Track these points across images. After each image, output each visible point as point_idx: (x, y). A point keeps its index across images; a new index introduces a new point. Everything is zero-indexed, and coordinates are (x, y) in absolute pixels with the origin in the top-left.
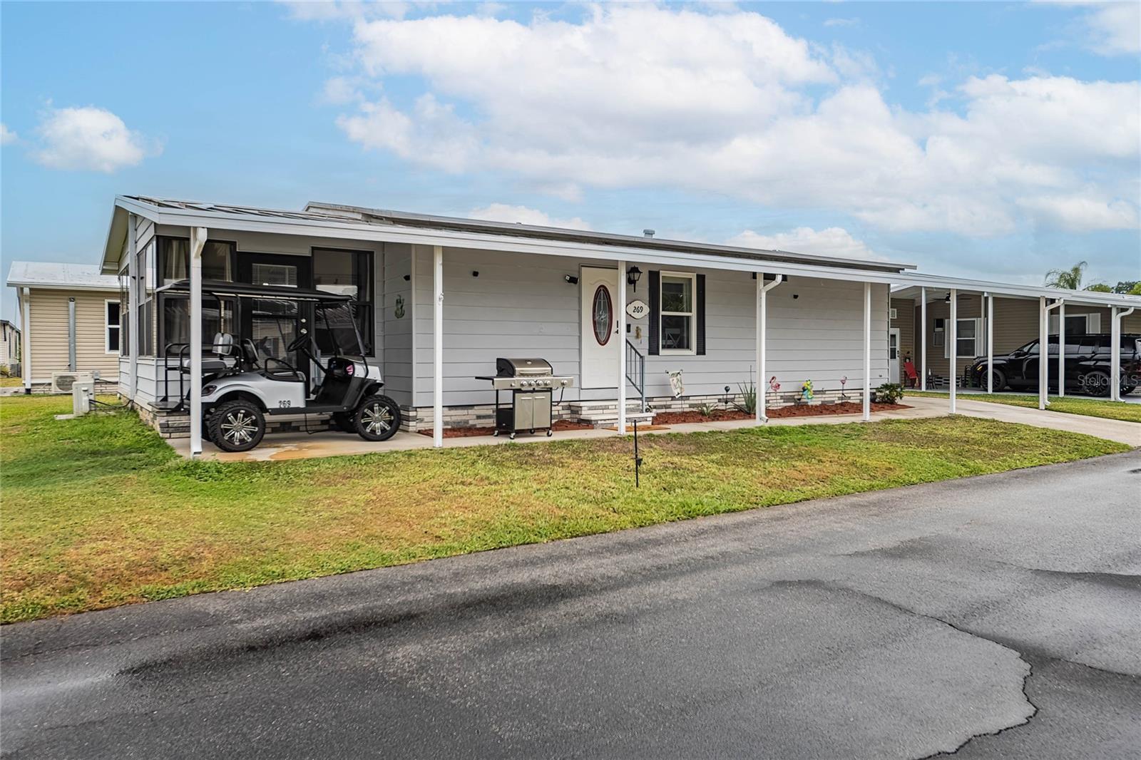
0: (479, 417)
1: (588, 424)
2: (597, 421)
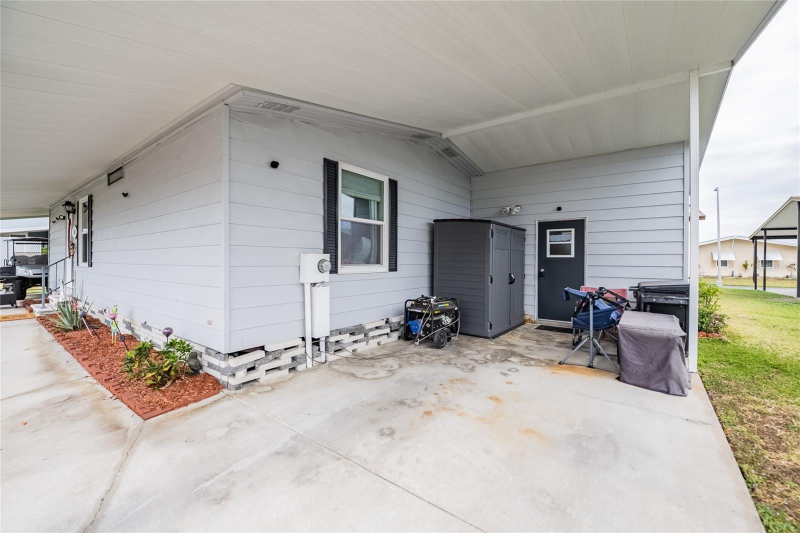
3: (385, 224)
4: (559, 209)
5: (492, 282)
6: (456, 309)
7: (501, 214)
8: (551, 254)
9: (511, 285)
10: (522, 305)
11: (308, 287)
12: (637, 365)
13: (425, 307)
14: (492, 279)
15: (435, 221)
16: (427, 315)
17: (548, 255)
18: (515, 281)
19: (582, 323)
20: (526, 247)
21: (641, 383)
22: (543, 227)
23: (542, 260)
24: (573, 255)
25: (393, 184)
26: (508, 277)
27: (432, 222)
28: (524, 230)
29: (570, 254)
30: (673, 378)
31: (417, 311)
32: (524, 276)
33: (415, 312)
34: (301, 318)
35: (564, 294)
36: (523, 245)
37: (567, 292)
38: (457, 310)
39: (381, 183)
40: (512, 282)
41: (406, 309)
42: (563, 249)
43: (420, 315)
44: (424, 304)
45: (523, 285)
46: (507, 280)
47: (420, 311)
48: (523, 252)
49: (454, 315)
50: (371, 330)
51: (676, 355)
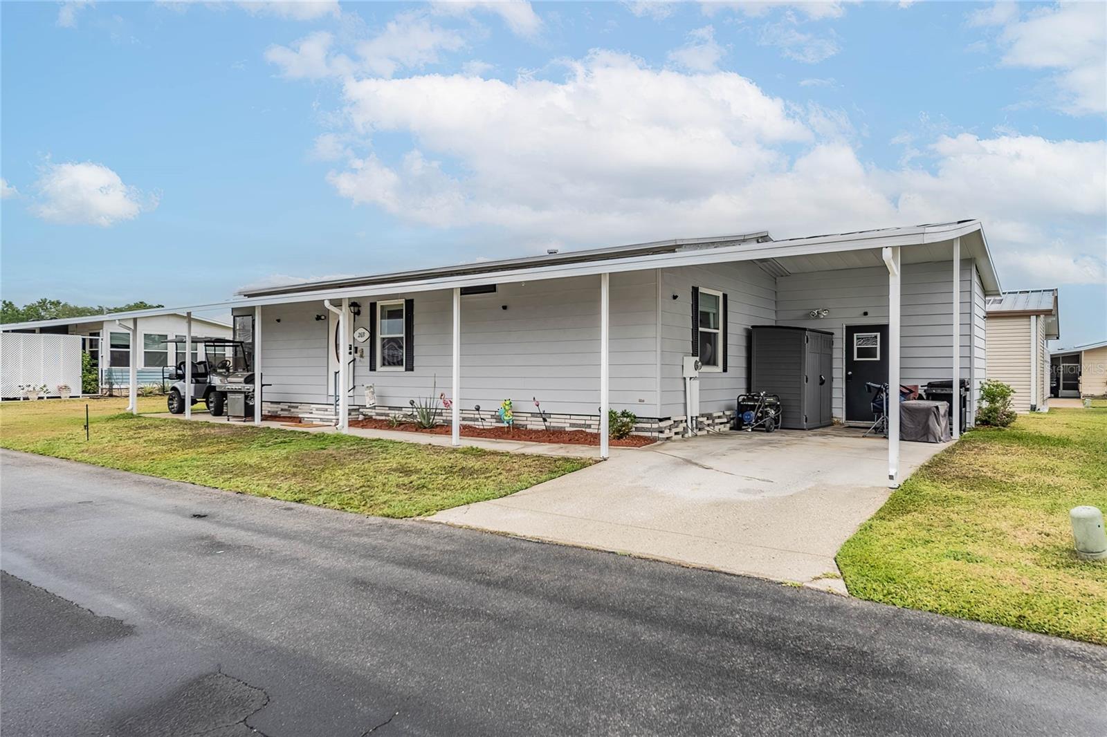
0: (282, 410)
1: (299, 420)
2: (304, 418)
3: (720, 332)
4: (866, 314)
5: (807, 382)
6: (778, 403)
7: (809, 316)
8: (858, 357)
9: (822, 386)
10: (831, 408)
11: (688, 379)
12: (911, 428)
13: (757, 400)
14: (807, 378)
15: (752, 327)
16: (760, 406)
17: (856, 358)
18: (825, 382)
19: (878, 406)
20: (834, 350)
21: (913, 438)
22: (851, 330)
23: (850, 364)
24: (878, 358)
25: (725, 296)
26: (819, 377)
27: (750, 327)
28: (832, 334)
29: (876, 357)
30: (930, 433)
31: (749, 403)
32: (832, 379)
33: (748, 405)
34: (683, 401)
35: (866, 387)
36: (831, 349)
37: (868, 386)
38: (779, 405)
39: (717, 298)
40: (822, 382)
41: (739, 403)
42: (869, 352)
43: (753, 408)
44: (755, 397)
45: (831, 388)
46: (818, 381)
47: (752, 404)
48: (831, 355)
49: (777, 408)
50: (716, 417)
51: (932, 419)
